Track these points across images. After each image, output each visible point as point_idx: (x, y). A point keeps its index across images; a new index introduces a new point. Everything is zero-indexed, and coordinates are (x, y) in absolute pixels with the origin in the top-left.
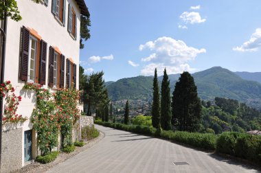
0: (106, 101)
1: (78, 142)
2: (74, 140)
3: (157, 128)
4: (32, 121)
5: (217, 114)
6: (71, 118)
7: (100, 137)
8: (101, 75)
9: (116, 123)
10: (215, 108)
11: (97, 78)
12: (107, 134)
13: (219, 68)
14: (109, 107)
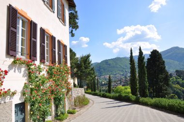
0: (93, 76)
1: (71, 110)
2: (67, 109)
3: (136, 95)
4: (24, 94)
5: (178, 83)
6: (64, 90)
7: (89, 105)
8: (88, 56)
9: (102, 93)
10: (176, 78)
11: (86, 59)
12: (95, 102)
13: (177, 48)
14: (96, 81)
